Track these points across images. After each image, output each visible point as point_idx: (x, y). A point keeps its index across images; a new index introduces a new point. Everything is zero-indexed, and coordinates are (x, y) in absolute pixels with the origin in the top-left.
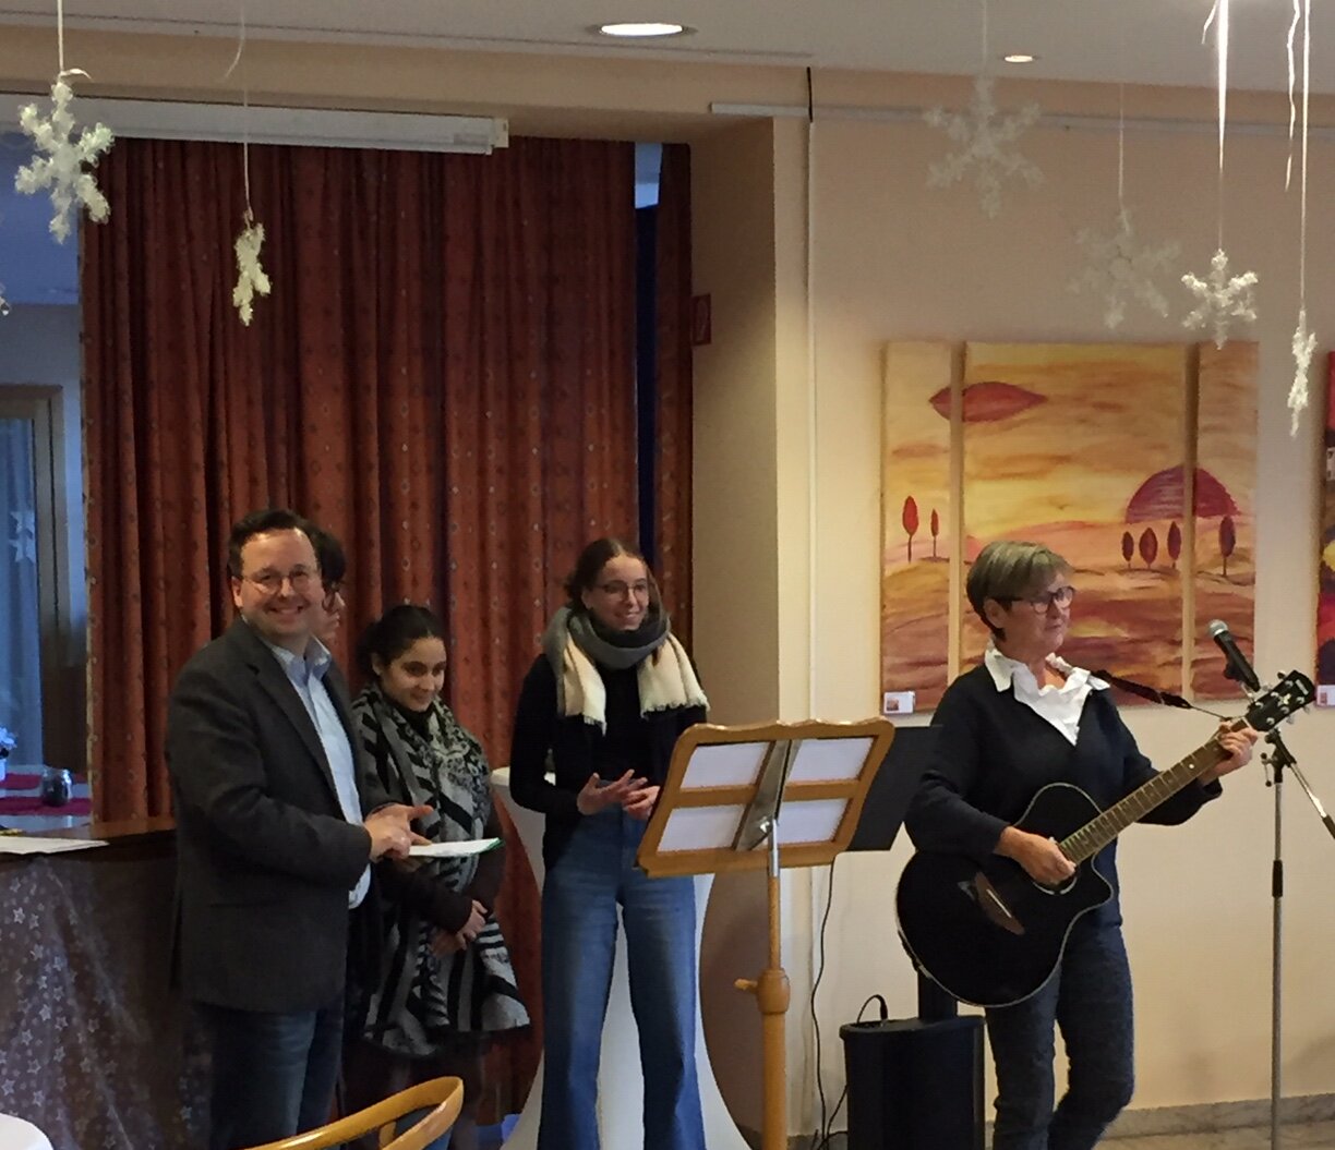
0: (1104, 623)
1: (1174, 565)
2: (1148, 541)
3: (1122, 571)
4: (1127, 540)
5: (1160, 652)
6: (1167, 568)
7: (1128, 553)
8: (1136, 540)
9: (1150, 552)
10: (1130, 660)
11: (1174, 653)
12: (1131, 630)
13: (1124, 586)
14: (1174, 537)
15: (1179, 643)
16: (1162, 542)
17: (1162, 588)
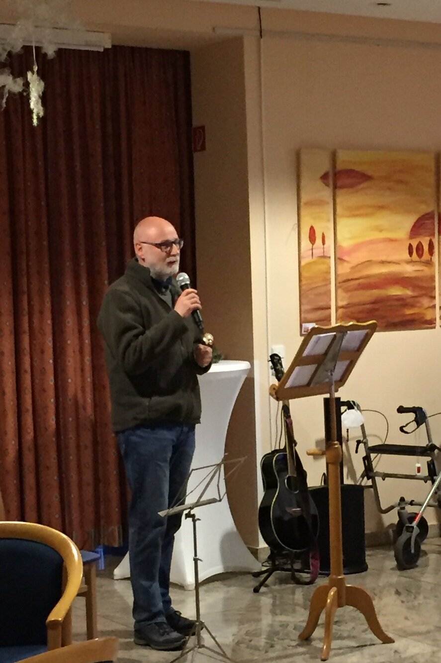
0: (401, 288)
1: (431, 259)
2: (420, 248)
3: (408, 262)
4: (410, 247)
5: (426, 302)
6: (428, 261)
7: (411, 253)
8: (414, 246)
9: (421, 252)
10: (412, 306)
11: (432, 302)
12: (413, 291)
13: (409, 270)
14: (431, 246)
15: (434, 298)
16: (426, 248)
17: (426, 270)
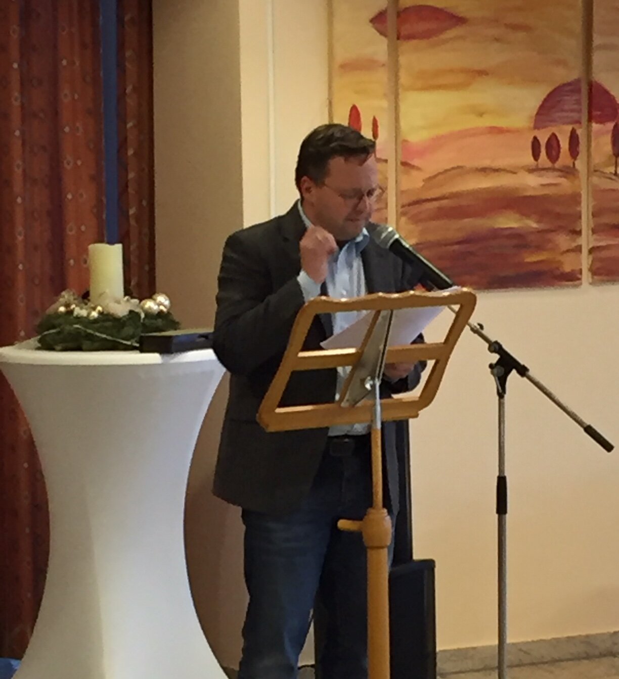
0: (517, 216)
1: (574, 164)
2: (553, 145)
3: (531, 171)
4: (536, 143)
5: (563, 241)
6: (568, 167)
7: (536, 155)
8: (543, 141)
9: (554, 153)
10: (539, 248)
11: (574, 241)
12: (538, 222)
13: (532, 183)
14: (574, 139)
15: (579, 233)
16: (564, 144)
17: (565, 185)
